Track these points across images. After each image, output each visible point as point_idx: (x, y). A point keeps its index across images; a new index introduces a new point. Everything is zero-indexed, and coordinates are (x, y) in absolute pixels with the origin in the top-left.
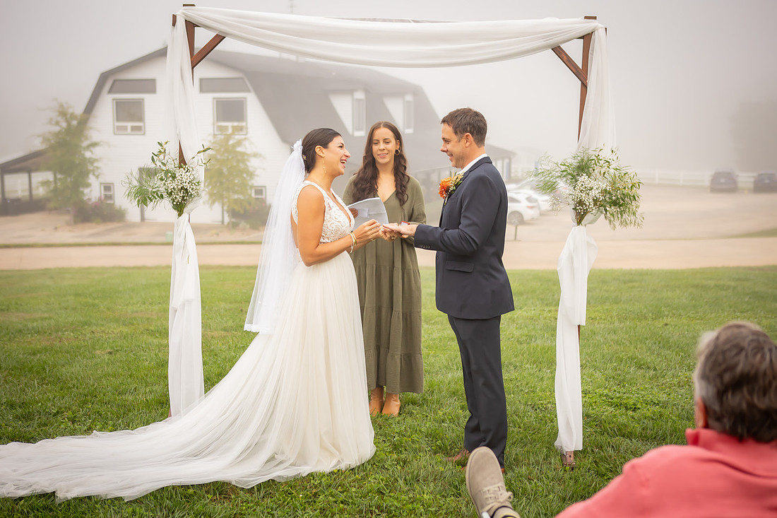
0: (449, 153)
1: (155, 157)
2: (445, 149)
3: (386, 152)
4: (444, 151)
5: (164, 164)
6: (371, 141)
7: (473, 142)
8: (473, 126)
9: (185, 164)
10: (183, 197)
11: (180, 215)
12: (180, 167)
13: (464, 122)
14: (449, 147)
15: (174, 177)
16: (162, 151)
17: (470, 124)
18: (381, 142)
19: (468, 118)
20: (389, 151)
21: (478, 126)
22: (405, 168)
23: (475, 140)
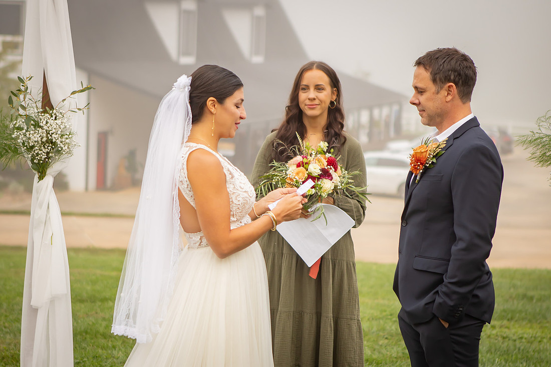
0: (420, 108)
1: (13, 97)
2: (417, 102)
3: (317, 102)
4: (414, 104)
5: (24, 108)
6: (298, 86)
7: (457, 96)
8: (459, 75)
9: (52, 108)
10: (48, 153)
11: (41, 178)
12: (45, 112)
13: (447, 66)
14: (422, 99)
15: (37, 125)
16: (23, 88)
17: (454, 70)
18: (312, 89)
19: (453, 62)
20: (321, 101)
21: (466, 75)
22: (342, 126)
23: (459, 92)
